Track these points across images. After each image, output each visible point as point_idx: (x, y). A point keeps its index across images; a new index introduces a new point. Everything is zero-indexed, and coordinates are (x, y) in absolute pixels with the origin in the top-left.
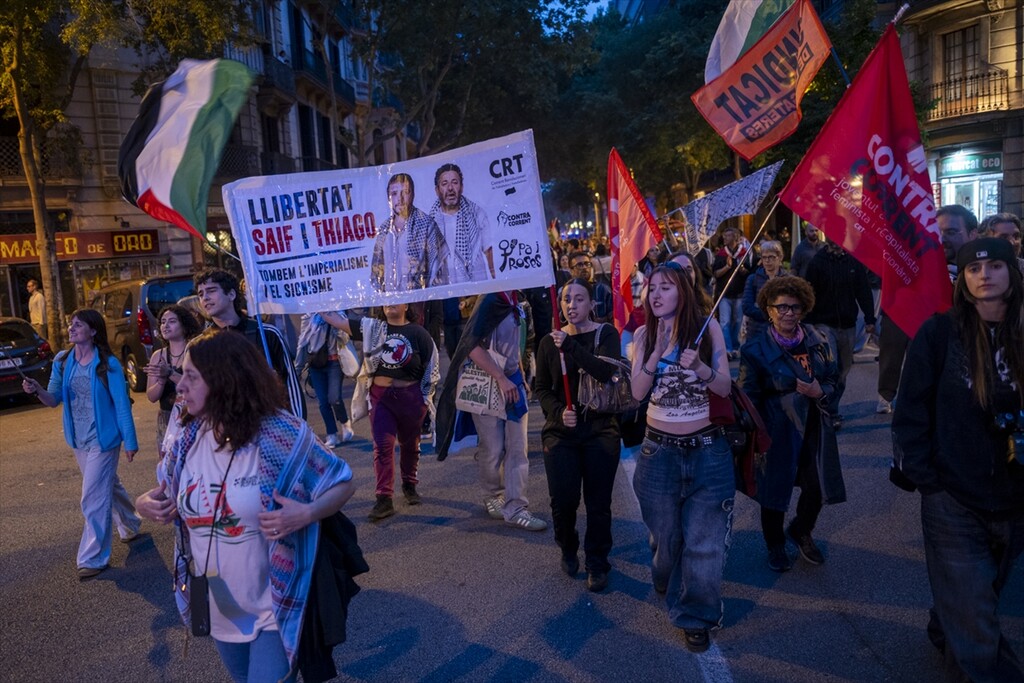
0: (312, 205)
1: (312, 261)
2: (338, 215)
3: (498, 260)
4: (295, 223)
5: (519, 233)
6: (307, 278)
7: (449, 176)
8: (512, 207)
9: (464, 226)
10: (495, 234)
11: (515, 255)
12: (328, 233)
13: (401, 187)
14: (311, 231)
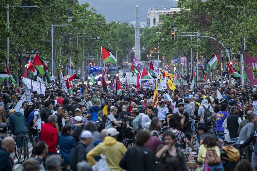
0: (147, 82)
1: (146, 86)
2: (149, 83)
3: (162, 87)
4: (145, 83)
5: (164, 85)
6: (146, 87)
7: (159, 80)
8: (164, 83)
9: (159, 84)
10: (162, 85)
11: (164, 87)
12: (148, 84)
13: (154, 81)
14: (146, 84)
